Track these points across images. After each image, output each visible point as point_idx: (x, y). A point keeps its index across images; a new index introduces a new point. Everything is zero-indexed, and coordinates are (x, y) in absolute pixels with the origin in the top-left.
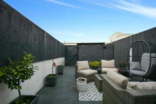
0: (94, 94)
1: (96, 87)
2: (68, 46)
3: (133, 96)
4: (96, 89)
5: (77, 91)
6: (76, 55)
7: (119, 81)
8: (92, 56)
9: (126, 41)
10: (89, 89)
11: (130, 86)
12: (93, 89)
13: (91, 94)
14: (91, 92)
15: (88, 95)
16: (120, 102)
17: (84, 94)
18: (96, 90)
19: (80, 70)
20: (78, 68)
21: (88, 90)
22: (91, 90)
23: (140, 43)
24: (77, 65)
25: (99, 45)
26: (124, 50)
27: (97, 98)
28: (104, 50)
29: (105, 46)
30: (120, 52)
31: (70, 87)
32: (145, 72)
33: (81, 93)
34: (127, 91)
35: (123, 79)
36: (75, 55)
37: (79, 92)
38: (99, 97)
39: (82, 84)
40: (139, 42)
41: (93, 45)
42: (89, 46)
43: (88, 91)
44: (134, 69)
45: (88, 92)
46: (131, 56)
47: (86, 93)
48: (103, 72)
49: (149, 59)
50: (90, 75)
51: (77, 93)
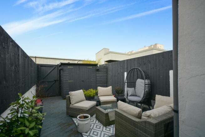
0: (100, 131)
1: (99, 121)
2: (43, 66)
3: (153, 124)
4: (100, 124)
5: (80, 134)
6: (58, 80)
7: (135, 113)
8: (83, 81)
9: (121, 64)
10: (92, 126)
11: (146, 116)
12: (97, 126)
13: (97, 131)
14: (96, 129)
15: (94, 134)
16: (140, 131)
17: (90, 134)
18: (101, 126)
19: (74, 104)
20: (71, 101)
21: (91, 128)
22: (95, 126)
23: (136, 70)
24: (69, 97)
25: (91, 67)
26: (119, 74)
27: (106, 134)
28: (97, 73)
29: (98, 68)
30: (115, 76)
31: (67, 130)
32: (140, 97)
33: (86, 134)
34: (148, 121)
35: (139, 111)
36: (55, 81)
37: (83, 134)
38: (107, 132)
39: (87, 122)
40: (135, 68)
41: (83, 66)
42: (77, 67)
43: (93, 128)
44: (131, 96)
45: (93, 130)
46: (126, 82)
47: (92, 132)
48: (101, 102)
49: (144, 86)
50: (89, 108)
51: (80, 135)
